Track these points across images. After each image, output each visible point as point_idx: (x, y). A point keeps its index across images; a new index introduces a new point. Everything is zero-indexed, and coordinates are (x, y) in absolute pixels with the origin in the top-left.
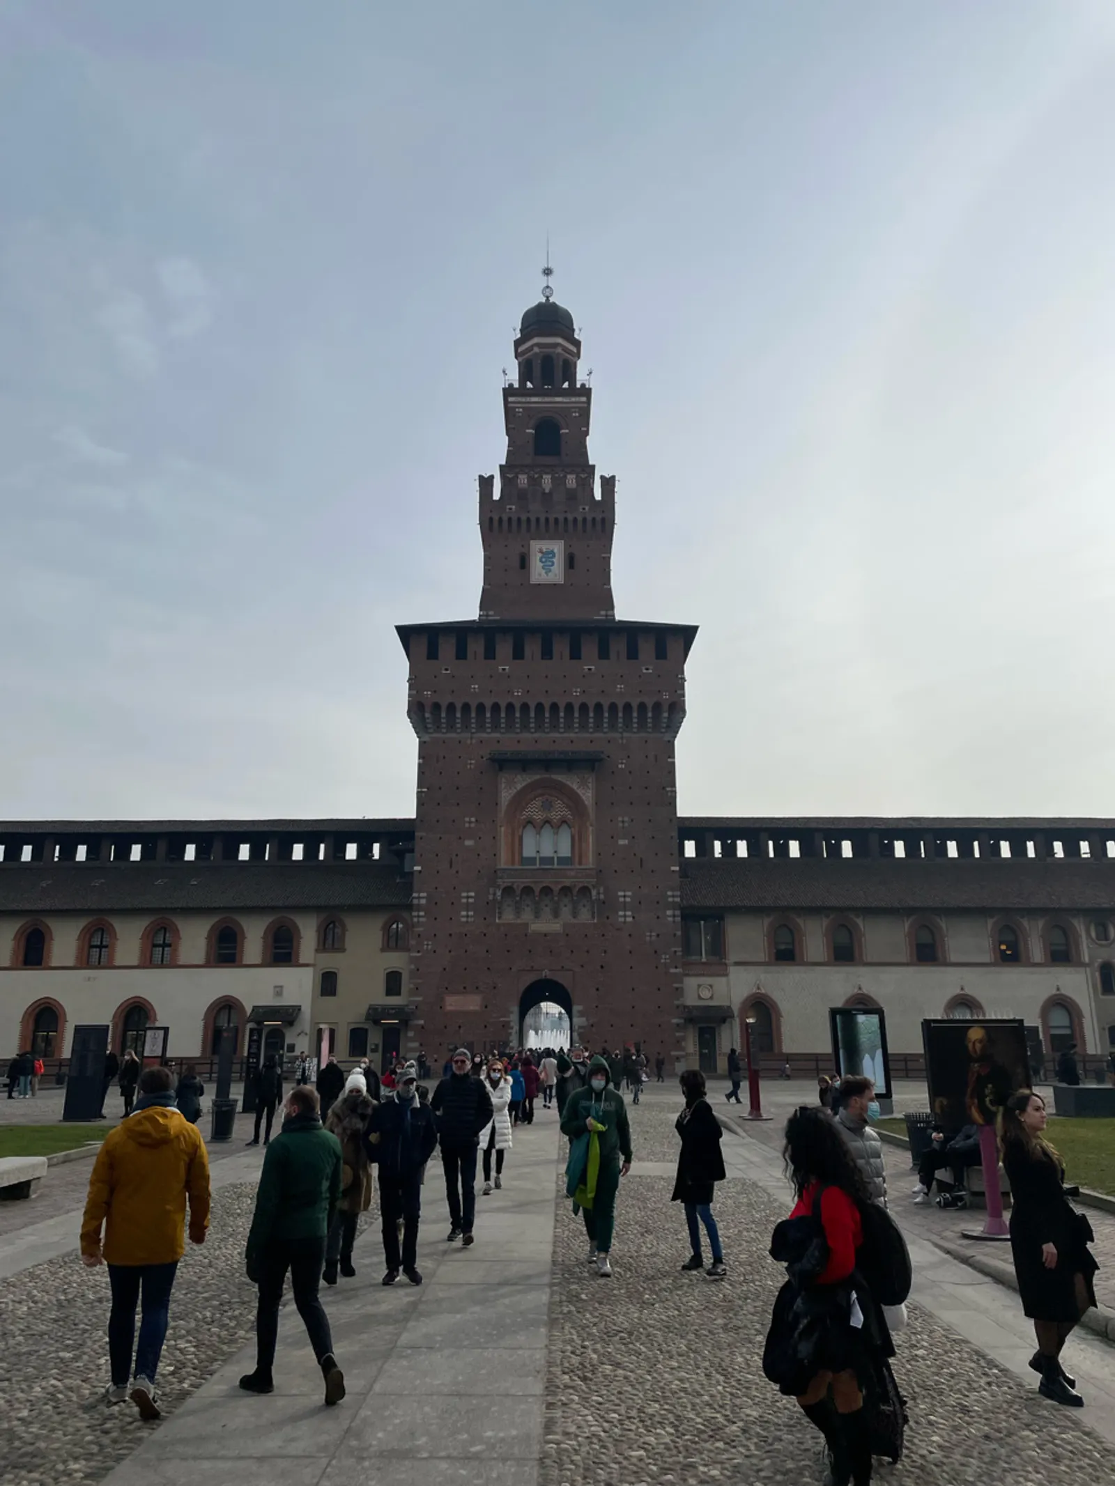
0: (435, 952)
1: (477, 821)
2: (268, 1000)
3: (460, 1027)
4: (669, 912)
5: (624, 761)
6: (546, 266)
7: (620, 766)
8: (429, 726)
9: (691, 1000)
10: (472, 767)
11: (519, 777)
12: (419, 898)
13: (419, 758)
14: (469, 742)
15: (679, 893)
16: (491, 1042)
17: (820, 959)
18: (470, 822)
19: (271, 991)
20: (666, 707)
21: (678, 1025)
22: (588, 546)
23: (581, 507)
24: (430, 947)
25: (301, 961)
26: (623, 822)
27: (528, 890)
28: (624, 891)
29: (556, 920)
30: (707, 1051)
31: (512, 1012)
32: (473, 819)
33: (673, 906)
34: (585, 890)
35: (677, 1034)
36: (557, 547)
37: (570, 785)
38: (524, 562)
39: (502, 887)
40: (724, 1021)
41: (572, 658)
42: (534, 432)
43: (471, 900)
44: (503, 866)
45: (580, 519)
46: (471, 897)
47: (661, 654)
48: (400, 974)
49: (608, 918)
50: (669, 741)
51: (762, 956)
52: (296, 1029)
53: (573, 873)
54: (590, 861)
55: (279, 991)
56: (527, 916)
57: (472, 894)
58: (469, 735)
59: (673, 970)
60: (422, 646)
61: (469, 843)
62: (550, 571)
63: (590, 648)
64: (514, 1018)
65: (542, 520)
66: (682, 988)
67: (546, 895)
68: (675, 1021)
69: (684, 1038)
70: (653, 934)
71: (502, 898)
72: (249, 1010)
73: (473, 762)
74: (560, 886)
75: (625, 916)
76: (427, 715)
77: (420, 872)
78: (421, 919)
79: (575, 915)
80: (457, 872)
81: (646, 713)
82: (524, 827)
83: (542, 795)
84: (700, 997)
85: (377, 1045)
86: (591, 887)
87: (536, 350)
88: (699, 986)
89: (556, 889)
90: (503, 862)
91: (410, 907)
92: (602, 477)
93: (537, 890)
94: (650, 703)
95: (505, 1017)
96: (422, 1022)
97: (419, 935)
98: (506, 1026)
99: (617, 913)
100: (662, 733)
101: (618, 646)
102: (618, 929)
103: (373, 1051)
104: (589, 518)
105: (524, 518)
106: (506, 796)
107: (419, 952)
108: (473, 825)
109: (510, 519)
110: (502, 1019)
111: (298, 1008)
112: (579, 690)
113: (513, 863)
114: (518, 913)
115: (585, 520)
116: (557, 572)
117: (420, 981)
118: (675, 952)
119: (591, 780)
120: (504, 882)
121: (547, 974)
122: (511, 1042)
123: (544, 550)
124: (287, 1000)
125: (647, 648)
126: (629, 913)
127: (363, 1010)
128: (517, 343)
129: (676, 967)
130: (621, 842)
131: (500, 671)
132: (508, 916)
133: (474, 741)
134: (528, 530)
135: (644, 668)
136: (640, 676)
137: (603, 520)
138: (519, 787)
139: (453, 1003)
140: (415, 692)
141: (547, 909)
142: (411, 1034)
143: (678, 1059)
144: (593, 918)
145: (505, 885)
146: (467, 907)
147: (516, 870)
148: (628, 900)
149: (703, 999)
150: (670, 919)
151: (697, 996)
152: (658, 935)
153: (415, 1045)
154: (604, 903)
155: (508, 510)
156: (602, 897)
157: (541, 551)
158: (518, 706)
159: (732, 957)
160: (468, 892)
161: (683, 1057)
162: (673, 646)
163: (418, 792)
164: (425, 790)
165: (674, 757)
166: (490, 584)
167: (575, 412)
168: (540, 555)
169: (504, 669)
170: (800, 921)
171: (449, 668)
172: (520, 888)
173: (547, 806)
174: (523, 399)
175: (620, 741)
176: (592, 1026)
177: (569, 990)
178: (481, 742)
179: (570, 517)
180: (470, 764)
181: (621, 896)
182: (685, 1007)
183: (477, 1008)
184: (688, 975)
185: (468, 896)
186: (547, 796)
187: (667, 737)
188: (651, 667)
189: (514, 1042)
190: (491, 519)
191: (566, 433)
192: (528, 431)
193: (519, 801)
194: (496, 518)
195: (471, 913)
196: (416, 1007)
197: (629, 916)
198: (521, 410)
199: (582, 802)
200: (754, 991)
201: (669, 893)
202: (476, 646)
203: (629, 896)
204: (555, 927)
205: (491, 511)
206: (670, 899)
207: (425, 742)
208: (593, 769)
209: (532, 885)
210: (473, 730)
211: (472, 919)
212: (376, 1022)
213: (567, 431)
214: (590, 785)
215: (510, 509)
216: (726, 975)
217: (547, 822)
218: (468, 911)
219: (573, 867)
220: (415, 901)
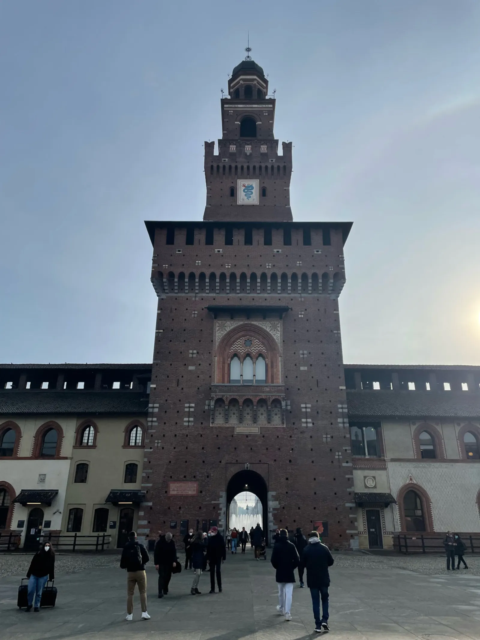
0: (163, 448)
1: (198, 353)
2: (33, 485)
3: (180, 508)
4: (340, 420)
5: (303, 313)
6: (247, 47)
7: (300, 316)
8: (166, 288)
9: (359, 488)
10: (196, 315)
11: (228, 323)
12: (153, 408)
13: (158, 310)
14: (193, 299)
15: (346, 406)
16: (203, 520)
17: (457, 458)
18: (193, 354)
19: (37, 478)
20: (331, 276)
21: (351, 508)
22: (275, 183)
23: (270, 160)
24: (159, 444)
25: (62, 455)
26: (303, 354)
27: (234, 402)
28: (306, 404)
29: (255, 425)
30: (374, 530)
31: (221, 497)
32: (195, 352)
33: (343, 415)
34: (276, 402)
35: (351, 516)
36: (255, 183)
37: (265, 328)
38: (233, 192)
39: (215, 399)
40: (387, 505)
41: (265, 244)
42: (240, 123)
43: (192, 410)
44: (216, 384)
45: (269, 166)
46: (192, 407)
47: (327, 242)
48: (137, 465)
49: (294, 424)
50: (334, 300)
51: (411, 455)
52: (53, 509)
53: (268, 389)
54: (280, 381)
55: (42, 478)
56: (233, 421)
57: (193, 405)
58: (194, 295)
59: (344, 464)
60: (162, 236)
61: (191, 368)
62: (250, 197)
63: (277, 237)
64: (223, 500)
65: (245, 167)
66: (353, 478)
67: (248, 406)
68: (348, 505)
69: (356, 520)
70: (329, 436)
71: (215, 407)
72: (18, 493)
73: (196, 312)
74: (258, 398)
75: (307, 423)
76: (165, 280)
77: (155, 388)
78: (154, 424)
79: (269, 421)
80: (182, 389)
81: (318, 280)
82: (232, 358)
83: (244, 336)
84: (366, 487)
85: (115, 523)
86: (281, 400)
87: (241, 82)
88: (365, 477)
89: (255, 401)
90: (216, 380)
91: (146, 414)
92: (284, 144)
93: (241, 401)
94: (320, 273)
95: (215, 500)
96: (150, 504)
97: (152, 436)
98: (216, 507)
99: (300, 420)
100: (329, 294)
101: (297, 237)
102: (301, 433)
103: (111, 527)
104: (275, 166)
105: (233, 165)
106: (219, 335)
107: (151, 448)
108: (195, 356)
109: (224, 167)
110: (213, 502)
111: (56, 492)
112: (270, 264)
113: (223, 382)
114: (227, 419)
115: (272, 167)
116: (255, 198)
117: (151, 471)
118: (346, 450)
119: (279, 325)
120: (216, 395)
121: (247, 466)
122: (220, 520)
123: (246, 185)
124: (48, 486)
125: (317, 238)
126: (309, 420)
127: (106, 494)
128: (230, 82)
129: (347, 462)
130: (302, 368)
131: (216, 252)
132: (219, 421)
133: (197, 299)
134: (236, 174)
135: (315, 250)
136: (313, 256)
137: (285, 167)
138: (228, 329)
139: (175, 489)
140: (157, 265)
141: (248, 417)
142: (142, 513)
143: (352, 536)
144: (283, 423)
145: (218, 397)
146: (189, 414)
147: (226, 386)
148: (309, 410)
149: (369, 488)
150: (341, 425)
151: (364, 485)
152: (332, 437)
153: (145, 522)
154: (291, 412)
155: (223, 161)
156: (289, 408)
157: (244, 186)
158: (228, 275)
159: (389, 455)
160: (190, 403)
161: (357, 535)
162: (335, 237)
163: (156, 333)
164: (162, 331)
165: (338, 310)
166: (210, 205)
167: (266, 113)
168: (244, 188)
169: (219, 251)
170: (439, 428)
171: (181, 250)
172: (228, 400)
173: (248, 343)
174: (233, 106)
175: (300, 299)
176: (283, 508)
177: (265, 479)
178: (202, 299)
179: (263, 165)
180: (194, 314)
181: (303, 408)
182: (356, 494)
183: (194, 493)
184: (356, 469)
185: (190, 407)
186: (248, 336)
187: (333, 297)
188: (320, 250)
189: (222, 520)
190: (212, 166)
191: (260, 124)
192: (236, 123)
193: (228, 340)
194: (215, 165)
195: (192, 419)
196: (147, 492)
197: (310, 423)
198: (232, 112)
199: (273, 339)
200: (408, 482)
201: (340, 406)
202: (200, 236)
203: (309, 408)
204: (255, 430)
205: (212, 162)
206: (340, 410)
207: (162, 299)
208: (281, 318)
209: (237, 398)
210: (197, 291)
211: (193, 424)
212: (115, 504)
213: (260, 123)
214: (279, 329)
215: (225, 160)
216: (385, 469)
217: (248, 355)
218: (189, 417)
219: (267, 384)
220: (150, 410)
